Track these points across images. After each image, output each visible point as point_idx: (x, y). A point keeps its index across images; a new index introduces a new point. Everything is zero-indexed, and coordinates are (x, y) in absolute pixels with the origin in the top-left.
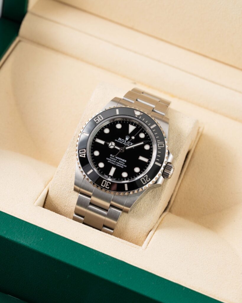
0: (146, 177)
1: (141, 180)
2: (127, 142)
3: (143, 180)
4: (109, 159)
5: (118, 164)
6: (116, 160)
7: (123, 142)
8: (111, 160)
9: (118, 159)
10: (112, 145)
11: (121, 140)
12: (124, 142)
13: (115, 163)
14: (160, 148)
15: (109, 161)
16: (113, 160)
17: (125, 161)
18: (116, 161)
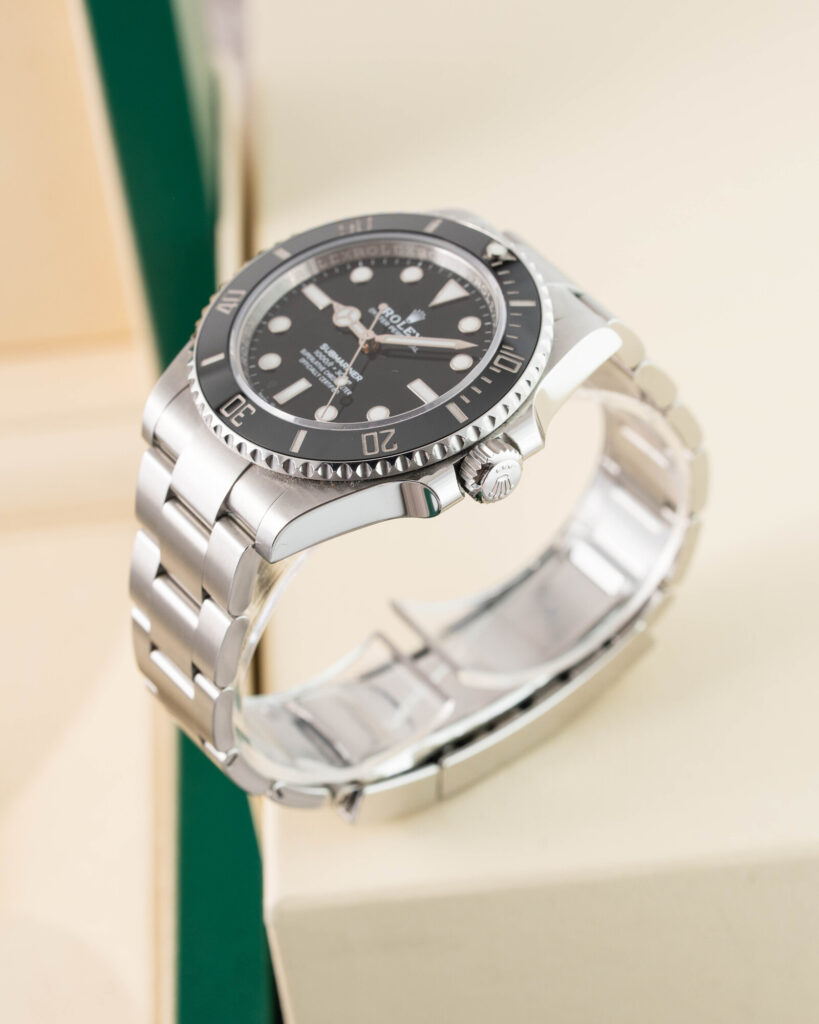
0: (389, 433)
1: (364, 436)
2: (406, 326)
3: (370, 440)
4: (309, 355)
5: (328, 379)
6: (331, 364)
7: (391, 324)
8: (312, 359)
9: (337, 365)
10: (347, 317)
11: (390, 316)
12: (395, 325)
13: (322, 373)
14: (498, 371)
15: (303, 361)
16: (321, 362)
17: (359, 378)
18: (330, 369)
